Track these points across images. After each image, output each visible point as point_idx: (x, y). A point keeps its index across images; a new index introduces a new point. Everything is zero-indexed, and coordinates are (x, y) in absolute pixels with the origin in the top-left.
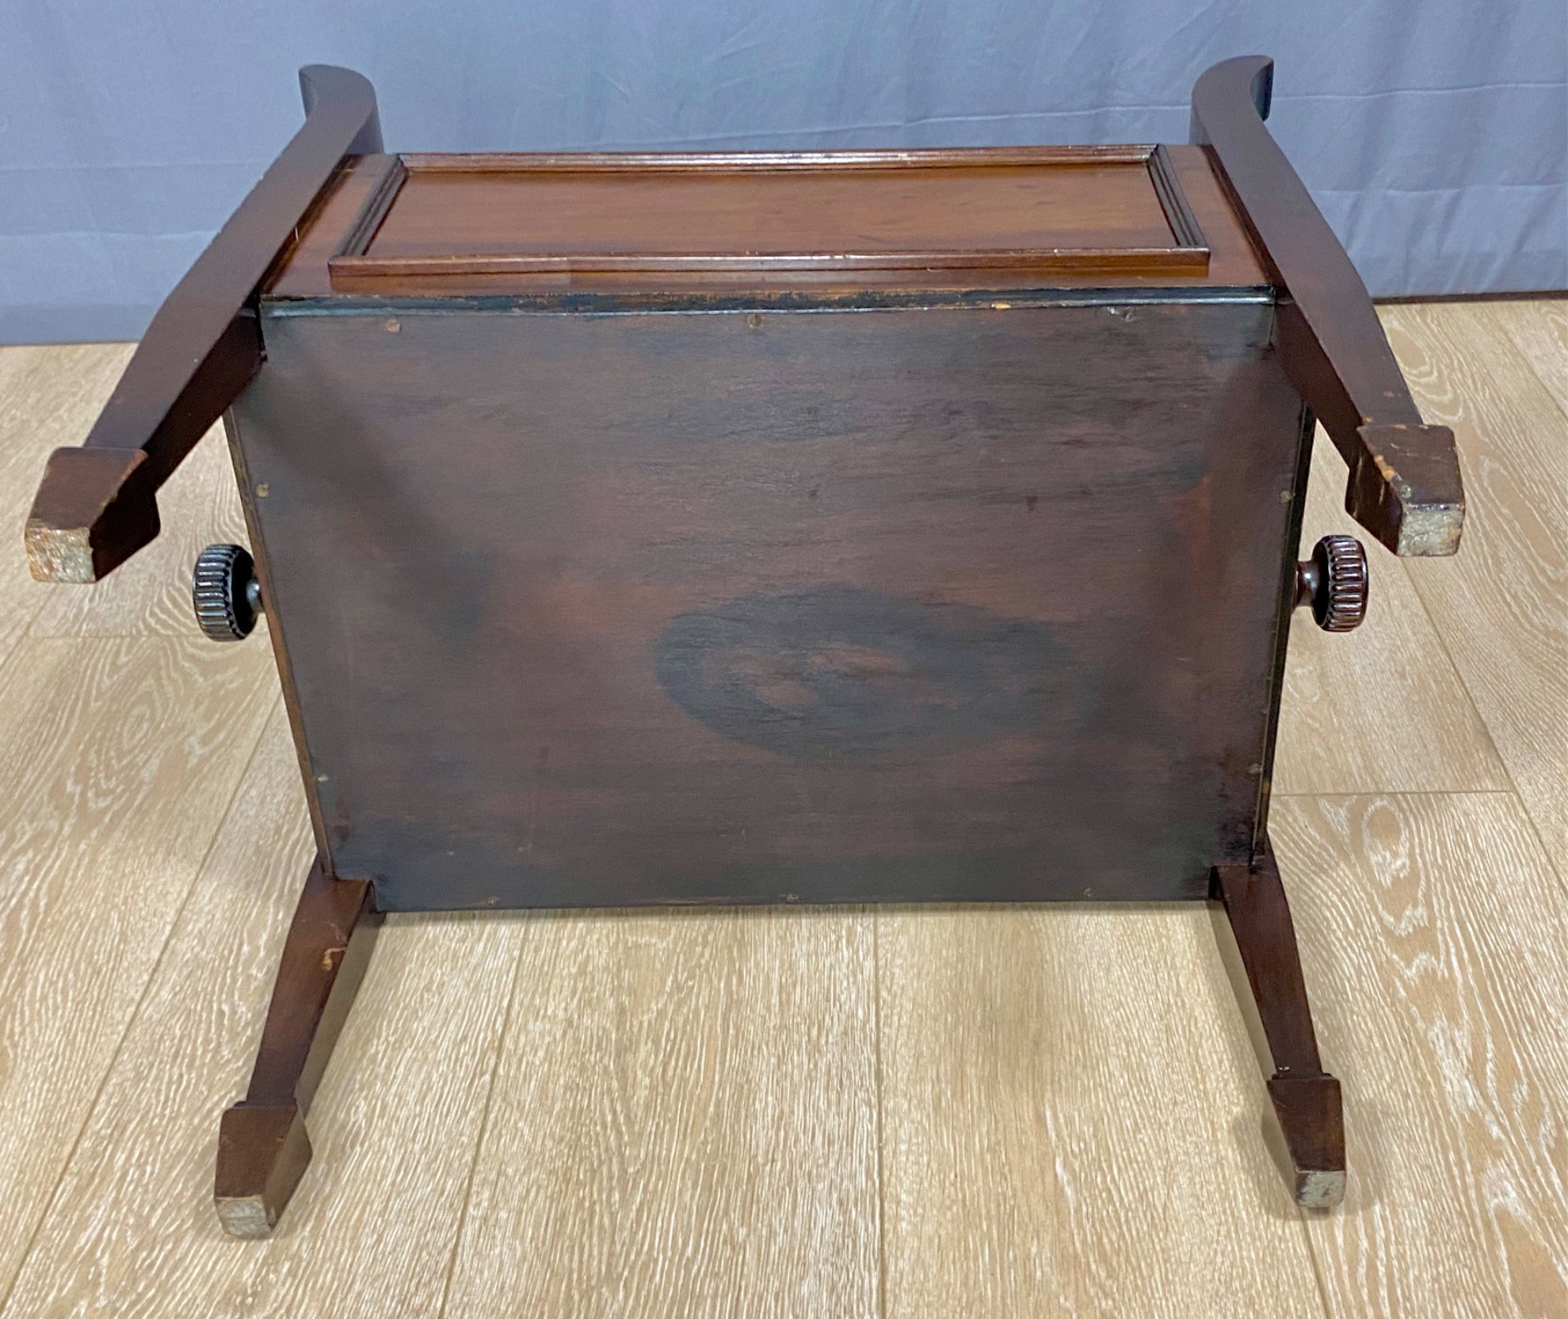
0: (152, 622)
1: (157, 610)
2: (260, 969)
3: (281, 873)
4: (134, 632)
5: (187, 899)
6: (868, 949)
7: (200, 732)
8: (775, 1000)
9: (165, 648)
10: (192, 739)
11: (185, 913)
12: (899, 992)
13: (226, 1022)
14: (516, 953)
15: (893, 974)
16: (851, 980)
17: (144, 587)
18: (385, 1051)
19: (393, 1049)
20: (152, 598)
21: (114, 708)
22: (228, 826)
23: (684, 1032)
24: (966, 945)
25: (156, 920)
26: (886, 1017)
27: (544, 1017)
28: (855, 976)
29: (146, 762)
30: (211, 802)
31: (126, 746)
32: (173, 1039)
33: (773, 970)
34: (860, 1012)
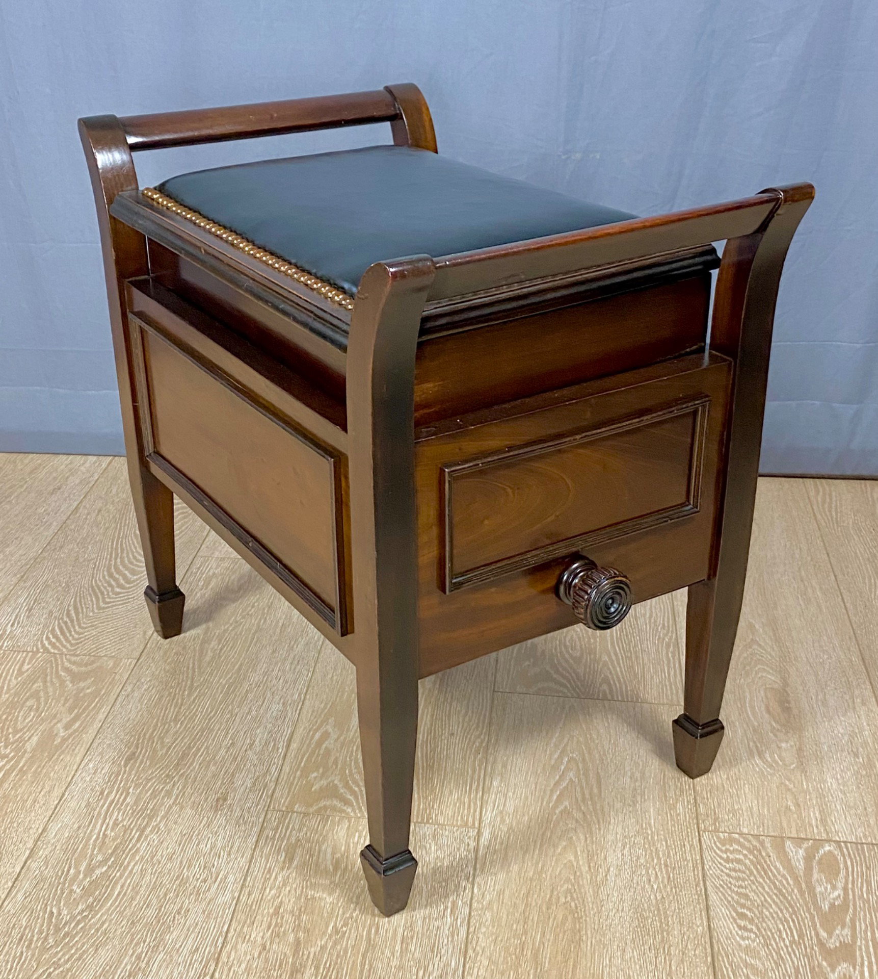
0: (46, 643)
1: (51, 636)
2: (78, 887)
3: (100, 822)
4: (35, 649)
5: (41, 834)
6: (465, 918)
7: (65, 721)
8: (398, 948)
9: (51, 661)
10: (59, 725)
11: (39, 843)
12: (481, 952)
13: (53, 920)
14: (236, 895)
15: (478, 938)
16: (450, 939)
17: (45, 619)
18: (147, 952)
19: (152, 952)
20: (48, 627)
21: (16, 699)
22: (72, 787)
23: (336, 963)
24: (530, 923)
25: (21, 845)
26: (470, 968)
27: (248, 941)
28: (453, 937)
29: (29, 738)
30: (65, 768)
31: (19, 726)
32: (20, 928)
33: (400, 926)
34: (453, 963)
